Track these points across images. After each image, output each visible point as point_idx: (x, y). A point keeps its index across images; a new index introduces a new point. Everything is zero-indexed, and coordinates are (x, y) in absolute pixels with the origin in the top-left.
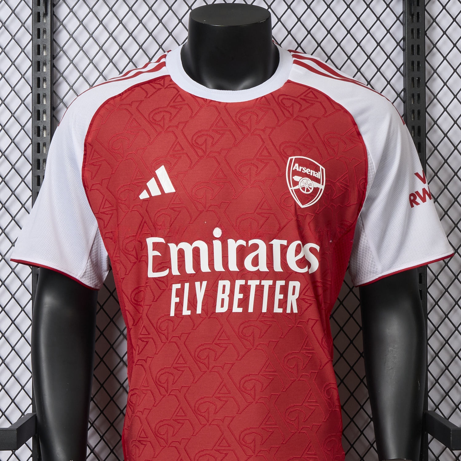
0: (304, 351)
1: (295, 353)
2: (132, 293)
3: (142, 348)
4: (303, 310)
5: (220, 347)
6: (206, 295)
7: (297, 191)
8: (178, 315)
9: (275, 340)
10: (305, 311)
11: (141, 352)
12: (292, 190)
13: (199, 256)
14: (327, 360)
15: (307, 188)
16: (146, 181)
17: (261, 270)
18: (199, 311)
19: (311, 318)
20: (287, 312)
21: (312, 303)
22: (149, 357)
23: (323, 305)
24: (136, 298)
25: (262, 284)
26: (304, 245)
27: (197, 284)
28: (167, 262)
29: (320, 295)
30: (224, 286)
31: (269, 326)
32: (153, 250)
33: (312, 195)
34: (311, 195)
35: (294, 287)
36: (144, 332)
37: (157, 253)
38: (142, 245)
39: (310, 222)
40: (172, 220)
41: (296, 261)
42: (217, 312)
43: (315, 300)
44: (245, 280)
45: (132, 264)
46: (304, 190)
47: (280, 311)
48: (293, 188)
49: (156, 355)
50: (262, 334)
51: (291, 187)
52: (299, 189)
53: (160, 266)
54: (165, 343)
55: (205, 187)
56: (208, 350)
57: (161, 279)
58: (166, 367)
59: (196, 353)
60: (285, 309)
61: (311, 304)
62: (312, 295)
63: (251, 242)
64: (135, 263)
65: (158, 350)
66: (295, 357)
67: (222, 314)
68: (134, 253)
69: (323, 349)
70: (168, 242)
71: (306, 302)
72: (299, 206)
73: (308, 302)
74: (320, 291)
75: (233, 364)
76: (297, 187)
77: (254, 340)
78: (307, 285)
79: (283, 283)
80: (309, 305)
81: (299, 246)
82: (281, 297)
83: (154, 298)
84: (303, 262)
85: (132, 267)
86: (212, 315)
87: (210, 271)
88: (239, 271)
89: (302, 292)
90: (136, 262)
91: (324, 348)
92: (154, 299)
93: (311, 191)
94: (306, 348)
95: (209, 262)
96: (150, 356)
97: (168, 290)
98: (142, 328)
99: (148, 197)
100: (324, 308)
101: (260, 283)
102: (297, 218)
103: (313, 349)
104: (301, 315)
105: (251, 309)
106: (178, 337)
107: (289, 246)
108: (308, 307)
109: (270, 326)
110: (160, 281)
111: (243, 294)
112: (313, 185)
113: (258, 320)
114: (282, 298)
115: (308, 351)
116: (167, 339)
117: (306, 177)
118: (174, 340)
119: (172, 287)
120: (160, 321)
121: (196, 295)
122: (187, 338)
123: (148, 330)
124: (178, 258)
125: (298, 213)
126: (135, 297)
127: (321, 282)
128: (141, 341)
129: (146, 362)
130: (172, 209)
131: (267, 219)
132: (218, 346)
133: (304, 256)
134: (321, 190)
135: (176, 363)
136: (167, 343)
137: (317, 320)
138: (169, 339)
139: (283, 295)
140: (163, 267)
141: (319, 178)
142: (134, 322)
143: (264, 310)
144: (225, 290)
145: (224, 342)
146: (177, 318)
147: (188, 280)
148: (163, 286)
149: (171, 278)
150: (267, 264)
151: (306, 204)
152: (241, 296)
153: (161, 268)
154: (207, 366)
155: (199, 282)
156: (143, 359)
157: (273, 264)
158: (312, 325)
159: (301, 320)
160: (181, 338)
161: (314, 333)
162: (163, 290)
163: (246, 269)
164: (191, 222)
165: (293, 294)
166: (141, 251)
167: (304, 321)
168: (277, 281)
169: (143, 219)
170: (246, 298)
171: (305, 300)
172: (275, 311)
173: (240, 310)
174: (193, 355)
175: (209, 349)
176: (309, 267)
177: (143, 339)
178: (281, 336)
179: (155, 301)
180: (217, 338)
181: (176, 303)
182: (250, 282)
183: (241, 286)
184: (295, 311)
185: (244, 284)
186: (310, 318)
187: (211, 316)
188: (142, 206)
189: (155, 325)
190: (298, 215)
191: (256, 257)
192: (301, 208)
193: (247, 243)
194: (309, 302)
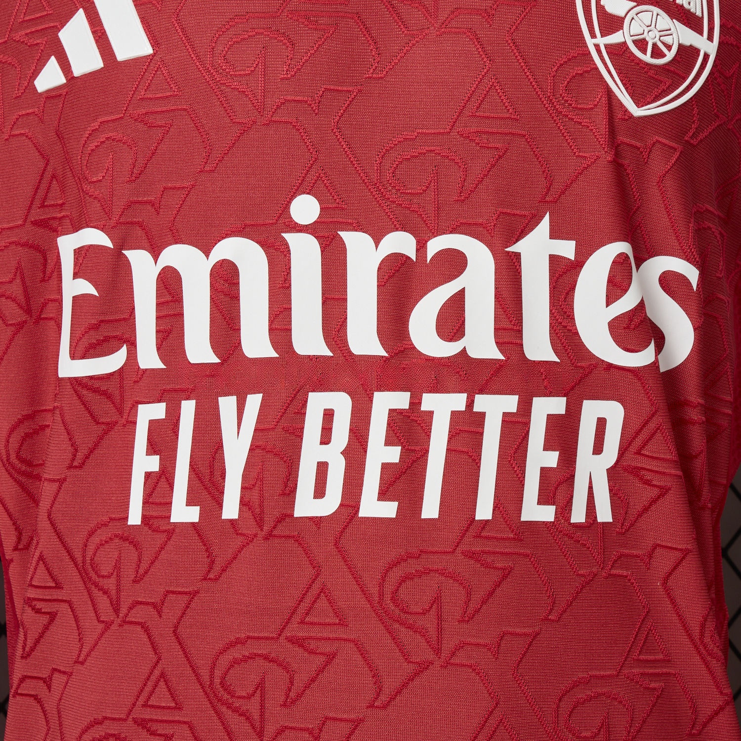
0: (636, 671)
1: (603, 677)
2: (9, 437)
3: (36, 636)
4: (633, 511)
5: (306, 654)
6: (257, 447)
7: (618, 52)
8: (156, 523)
9: (526, 630)
10: (640, 515)
11: (33, 649)
12: (597, 47)
13: (236, 298)
14: (720, 700)
15: (655, 45)
16: (56, 26)
17: (473, 354)
18: (231, 509)
19: (664, 544)
20: (574, 520)
21: (669, 484)
22: (60, 671)
23: (706, 493)
24: (23, 454)
25: (475, 410)
26: (640, 261)
27: (227, 405)
28: (120, 320)
29: (696, 457)
30: (329, 415)
31: (500, 573)
32: (76, 275)
33: (674, 73)
34: (668, 70)
35: (601, 424)
36: (41, 577)
37: (85, 287)
38: (46, 260)
39: (664, 176)
40: (141, 162)
41: (610, 324)
42: (297, 514)
43: (679, 473)
44: (409, 394)
45: (10, 331)
46: (644, 51)
47: (547, 514)
48: (602, 41)
49: (80, 667)
50: (472, 606)
51: (593, 36)
52: (624, 43)
53: (94, 337)
54: (108, 625)
55: (262, 33)
56: (261, 662)
57: (97, 384)
58: (109, 715)
59: (218, 673)
60: (565, 510)
61: (664, 491)
62: (670, 454)
63: (435, 245)
64: (21, 326)
65: (85, 651)
66: (599, 695)
67: (316, 521)
68: (16, 289)
69: (703, 659)
70: (122, 243)
71: (648, 483)
72: (626, 111)
73: (654, 483)
74: (697, 439)
75: (357, 723)
76: (615, 38)
77: (440, 630)
78: (653, 415)
79: (557, 405)
80: (655, 492)
81: (621, 262)
82: (552, 459)
83: (75, 456)
84: (636, 327)
85: (11, 340)
86: (280, 527)
87: (275, 355)
88: (385, 354)
89: (630, 444)
90: (25, 322)
91: (709, 658)
92: (73, 460)
93: (670, 56)
94: (641, 657)
95: (271, 322)
96: (62, 669)
97: (124, 425)
98: (34, 564)
99: (62, 80)
100: (710, 505)
101: (470, 403)
102: (617, 154)
103: (669, 661)
104: (627, 530)
105: (431, 508)
106: (154, 605)
107: (584, 263)
108: (654, 501)
109: (506, 573)
110: (96, 391)
111: (400, 448)
112: (675, 35)
113: (459, 550)
114: (555, 465)
115: (651, 667)
116: (117, 611)
117: (652, 4)
118: (139, 614)
119: (136, 416)
120: (96, 540)
121: (219, 447)
122: (184, 613)
123: (56, 572)
124: (158, 305)
125: (622, 138)
126: (20, 449)
127: (701, 405)
128: (33, 609)
129: (49, 688)
130: (140, 119)
131: (500, 157)
132: (301, 650)
133: (641, 305)
134: (706, 57)
135: (143, 706)
136: (114, 627)
137: (686, 553)
138: (124, 610)
139: (557, 454)
140: (107, 339)
141: (699, 13)
142: (19, 539)
143: (484, 510)
144: (331, 429)
145: (325, 635)
146: (150, 532)
147: (193, 390)
148: (105, 410)
149: (135, 382)
150: (496, 330)
151: (649, 103)
152: (394, 454)
153: (99, 343)
154: (258, 724)
155: (234, 398)
156: (40, 675)
157: (520, 332)
158: (667, 569)
159: (627, 551)
160: (165, 610)
161: (673, 601)
162: (108, 424)
163: (415, 348)
164: (207, 168)
165: (598, 448)
166: (43, 284)
167: (635, 552)
168: (535, 399)
169: (47, 164)
170: (414, 461)
171: (643, 472)
172: (525, 517)
173: (389, 510)
174: (206, 678)
175: (266, 658)
176: (659, 348)
177: (39, 605)
178: (550, 613)
179: (76, 467)
180: (297, 618)
181: (148, 475)
182: (430, 401)
183: (394, 414)
184: (604, 514)
185: (407, 407)
186: (659, 542)
187: (275, 532)
188: (42, 121)
189: (78, 556)
190: (619, 145)
191: (457, 303)
192: (631, 116)
193: (421, 247)
194: (658, 484)
